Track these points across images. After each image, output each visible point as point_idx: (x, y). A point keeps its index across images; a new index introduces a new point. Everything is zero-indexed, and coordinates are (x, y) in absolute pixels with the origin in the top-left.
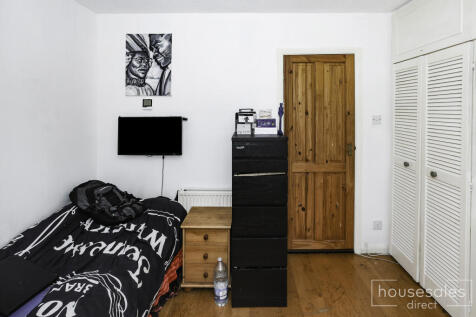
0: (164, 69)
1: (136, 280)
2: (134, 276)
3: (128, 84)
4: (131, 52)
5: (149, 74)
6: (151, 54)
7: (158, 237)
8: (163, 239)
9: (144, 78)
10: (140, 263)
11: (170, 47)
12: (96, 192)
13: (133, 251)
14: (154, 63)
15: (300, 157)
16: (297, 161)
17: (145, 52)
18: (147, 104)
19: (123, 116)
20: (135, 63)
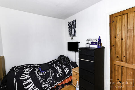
0: (75, 29)
1: (57, 75)
2: (57, 74)
3: (69, 34)
4: (69, 27)
5: (72, 31)
6: (72, 26)
7: (67, 70)
8: (68, 70)
9: (71, 32)
10: (60, 73)
11: (75, 23)
12: (61, 57)
13: (60, 70)
14: (73, 28)
15: (118, 59)
16: (117, 60)
17: (71, 26)
18: (72, 39)
19: (69, 42)
20: (70, 29)
